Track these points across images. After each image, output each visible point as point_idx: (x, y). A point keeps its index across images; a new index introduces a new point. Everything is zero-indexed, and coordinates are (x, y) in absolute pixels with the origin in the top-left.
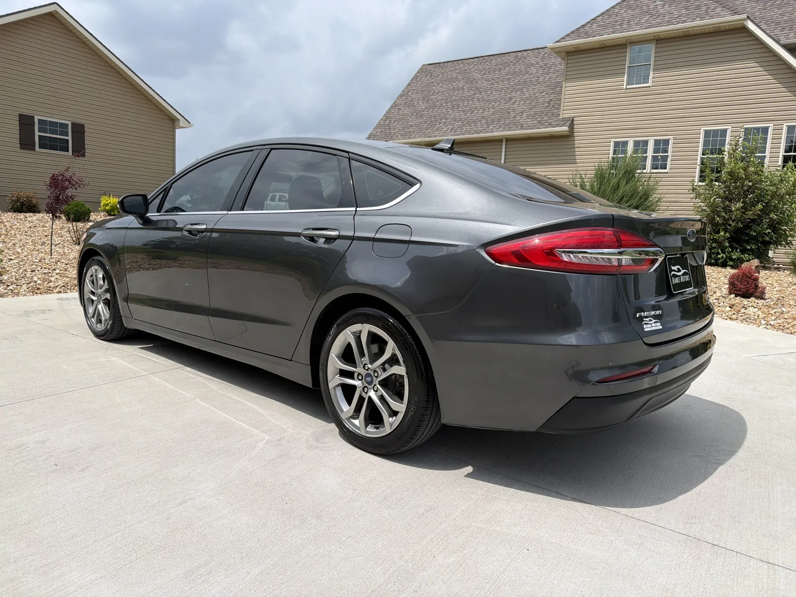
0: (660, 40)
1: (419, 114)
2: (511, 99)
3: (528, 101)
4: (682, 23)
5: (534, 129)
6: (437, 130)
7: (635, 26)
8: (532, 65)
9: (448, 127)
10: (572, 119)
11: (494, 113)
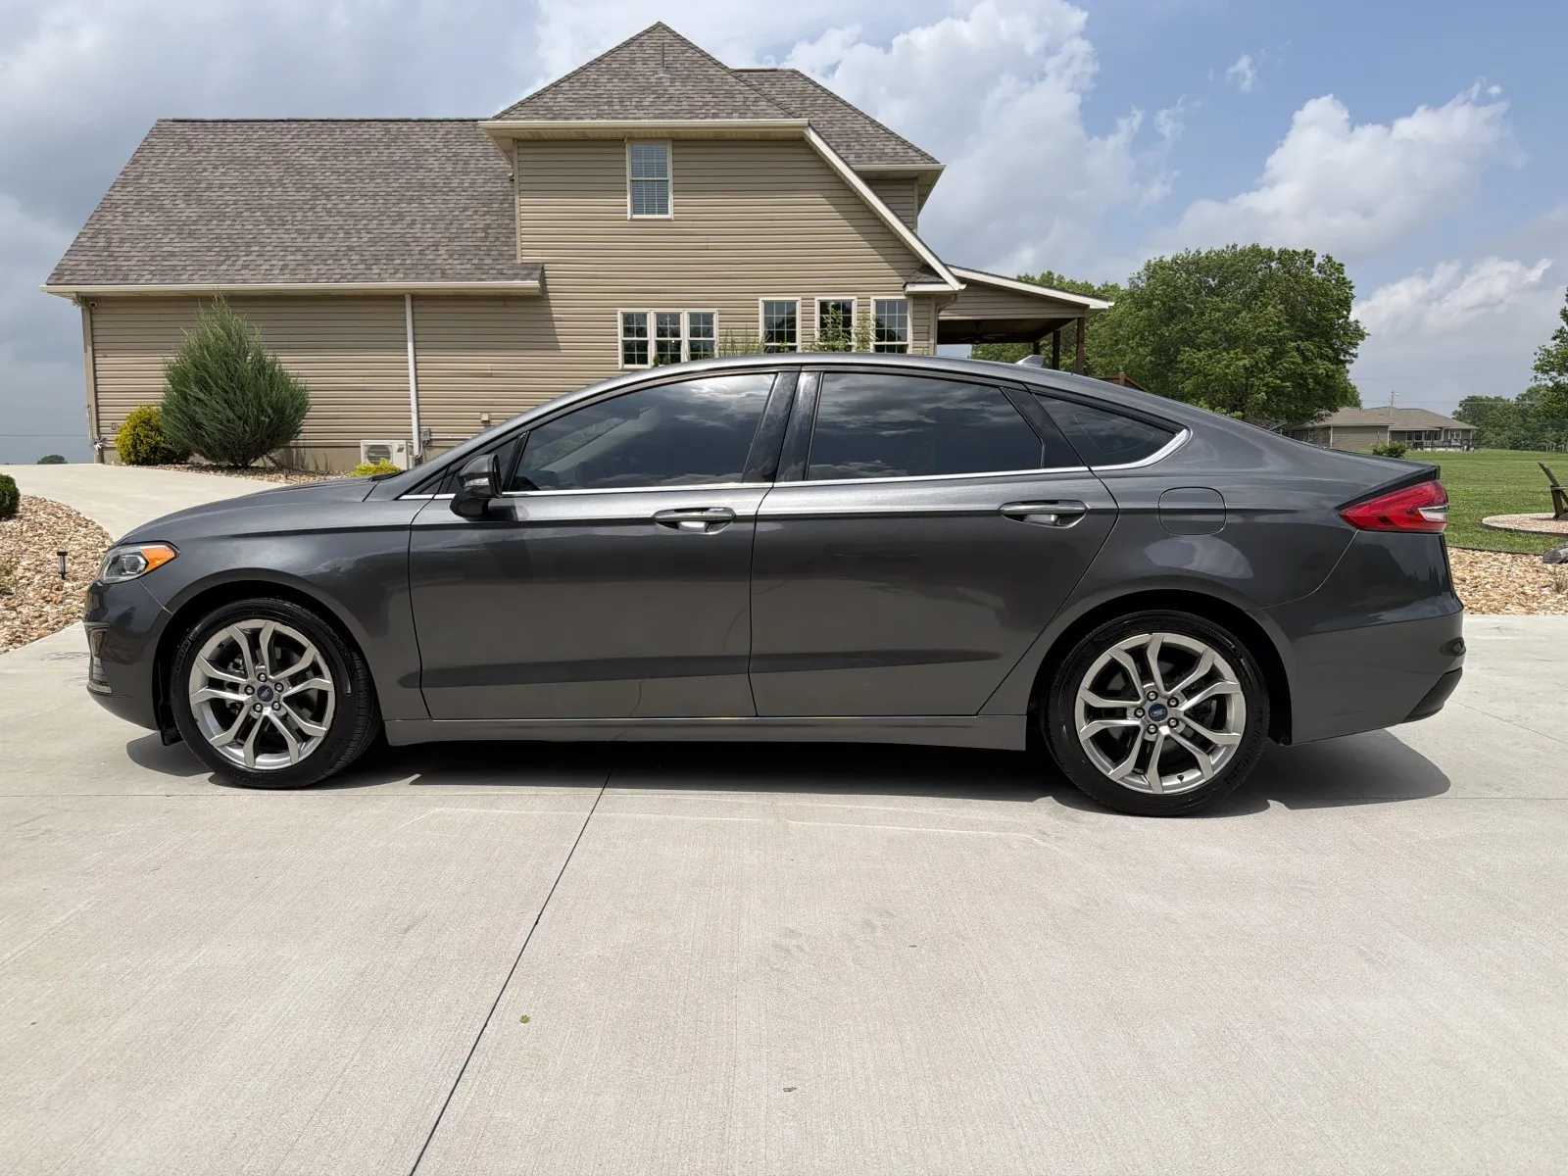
0: (682, 142)
1: (185, 230)
2: (401, 216)
3: (441, 225)
4: (713, 118)
5: (470, 280)
6: (245, 267)
7: (635, 111)
8: (426, 151)
9: (273, 262)
10: (541, 266)
11: (373, 242)
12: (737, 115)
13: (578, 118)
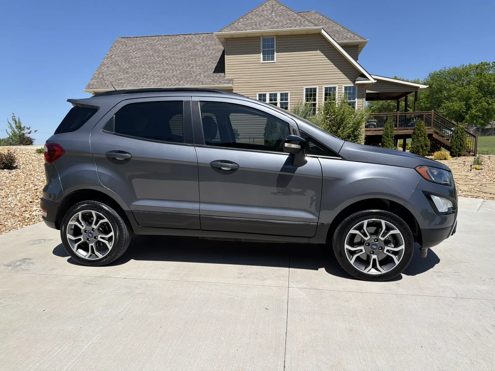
0: (279, 37)
1: (125, 71)
2: (189, 65)
3: (202, 67)
4: (290, 28)
5: (211, 85)
6: (142, 82)
7: (264, 27)
8: (197, 44)
9: (150, 81)
10: (232, 79)
11: (181, 73)
12: (298, 26)
13: (245, 30)
